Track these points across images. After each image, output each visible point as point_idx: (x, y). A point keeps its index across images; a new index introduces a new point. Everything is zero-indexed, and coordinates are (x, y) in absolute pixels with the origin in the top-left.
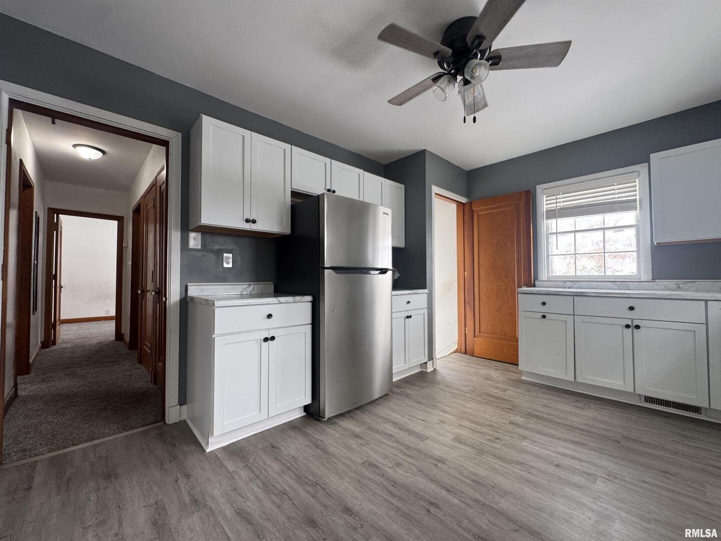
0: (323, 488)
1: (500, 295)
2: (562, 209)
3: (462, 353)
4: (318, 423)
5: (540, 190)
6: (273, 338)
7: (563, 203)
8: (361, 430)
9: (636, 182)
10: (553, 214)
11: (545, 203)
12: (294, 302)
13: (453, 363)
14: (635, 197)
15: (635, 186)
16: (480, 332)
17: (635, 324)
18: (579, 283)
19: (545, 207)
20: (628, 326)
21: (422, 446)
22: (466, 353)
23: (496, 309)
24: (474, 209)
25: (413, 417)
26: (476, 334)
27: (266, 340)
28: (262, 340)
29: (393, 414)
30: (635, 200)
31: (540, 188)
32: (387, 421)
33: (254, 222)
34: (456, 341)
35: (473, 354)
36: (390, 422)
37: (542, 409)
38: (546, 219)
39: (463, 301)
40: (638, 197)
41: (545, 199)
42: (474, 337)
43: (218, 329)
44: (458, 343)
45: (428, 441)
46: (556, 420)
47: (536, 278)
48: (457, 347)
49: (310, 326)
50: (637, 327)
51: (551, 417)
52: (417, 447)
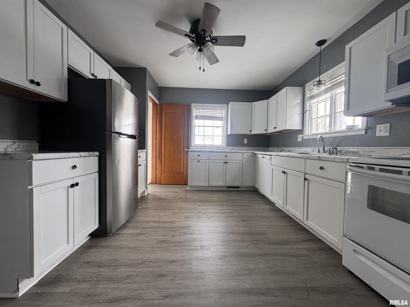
0: (150, 262)
1: (175, 153)
2: (201, 116)
3: (154, 184)
4: (106, 238)
5: (193, 106)
6: (77, 184)
7: (201, 114)
8: (139, 231)
9: (223, 111)
10: (197, 117)
11: (194, 112)
12: (89, 156)
13: (154, 189)
14: (223, 116)
15: (223, 112)
16: (164, 172)
17: (227, 162)
18: (206, 147)
19: (194, 114)
20: (225, 163)
21: (175, 225)
22: (156, 184)
23: (172, 160)
24: (163, 108)
25: (160, 216)
26: (162, 173)
27: (72, 186)
28: (69, 186)
29: (148, 218)
30: (223, 117)
31: (193, 105)
32: (149, 222)
33: (38, 84)
34: (150, 178)
35: (161, 183)
36: (151, 222)
37: (202, 198)
38: (195, 119)
39: (155, 157)
40: (224, 116)
41: (194, 110)
42: (161, 174)
43: (35, 181)
44: (151, 179)
45: (176, 223)
46: (210, 200)
47: (190, 145)
48: (151, 181)
49: (97, 173)
50: (227, 163)
51: (208, 200)
52: (174, 226)
